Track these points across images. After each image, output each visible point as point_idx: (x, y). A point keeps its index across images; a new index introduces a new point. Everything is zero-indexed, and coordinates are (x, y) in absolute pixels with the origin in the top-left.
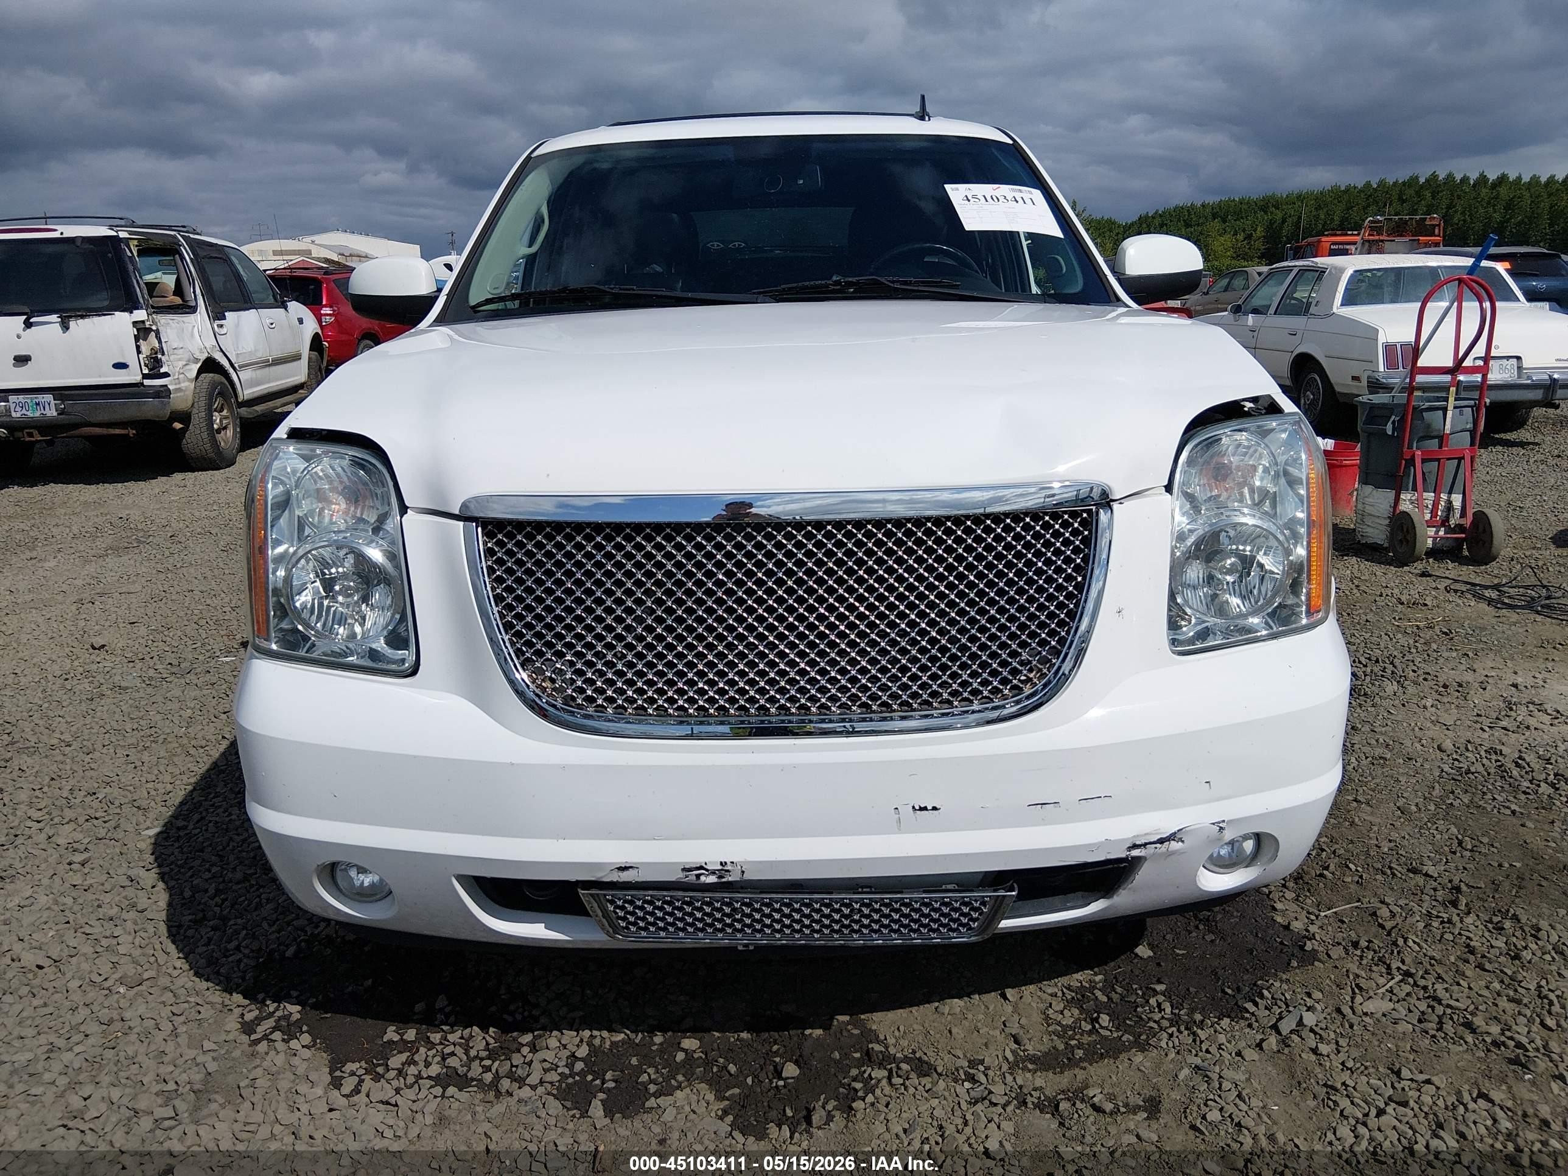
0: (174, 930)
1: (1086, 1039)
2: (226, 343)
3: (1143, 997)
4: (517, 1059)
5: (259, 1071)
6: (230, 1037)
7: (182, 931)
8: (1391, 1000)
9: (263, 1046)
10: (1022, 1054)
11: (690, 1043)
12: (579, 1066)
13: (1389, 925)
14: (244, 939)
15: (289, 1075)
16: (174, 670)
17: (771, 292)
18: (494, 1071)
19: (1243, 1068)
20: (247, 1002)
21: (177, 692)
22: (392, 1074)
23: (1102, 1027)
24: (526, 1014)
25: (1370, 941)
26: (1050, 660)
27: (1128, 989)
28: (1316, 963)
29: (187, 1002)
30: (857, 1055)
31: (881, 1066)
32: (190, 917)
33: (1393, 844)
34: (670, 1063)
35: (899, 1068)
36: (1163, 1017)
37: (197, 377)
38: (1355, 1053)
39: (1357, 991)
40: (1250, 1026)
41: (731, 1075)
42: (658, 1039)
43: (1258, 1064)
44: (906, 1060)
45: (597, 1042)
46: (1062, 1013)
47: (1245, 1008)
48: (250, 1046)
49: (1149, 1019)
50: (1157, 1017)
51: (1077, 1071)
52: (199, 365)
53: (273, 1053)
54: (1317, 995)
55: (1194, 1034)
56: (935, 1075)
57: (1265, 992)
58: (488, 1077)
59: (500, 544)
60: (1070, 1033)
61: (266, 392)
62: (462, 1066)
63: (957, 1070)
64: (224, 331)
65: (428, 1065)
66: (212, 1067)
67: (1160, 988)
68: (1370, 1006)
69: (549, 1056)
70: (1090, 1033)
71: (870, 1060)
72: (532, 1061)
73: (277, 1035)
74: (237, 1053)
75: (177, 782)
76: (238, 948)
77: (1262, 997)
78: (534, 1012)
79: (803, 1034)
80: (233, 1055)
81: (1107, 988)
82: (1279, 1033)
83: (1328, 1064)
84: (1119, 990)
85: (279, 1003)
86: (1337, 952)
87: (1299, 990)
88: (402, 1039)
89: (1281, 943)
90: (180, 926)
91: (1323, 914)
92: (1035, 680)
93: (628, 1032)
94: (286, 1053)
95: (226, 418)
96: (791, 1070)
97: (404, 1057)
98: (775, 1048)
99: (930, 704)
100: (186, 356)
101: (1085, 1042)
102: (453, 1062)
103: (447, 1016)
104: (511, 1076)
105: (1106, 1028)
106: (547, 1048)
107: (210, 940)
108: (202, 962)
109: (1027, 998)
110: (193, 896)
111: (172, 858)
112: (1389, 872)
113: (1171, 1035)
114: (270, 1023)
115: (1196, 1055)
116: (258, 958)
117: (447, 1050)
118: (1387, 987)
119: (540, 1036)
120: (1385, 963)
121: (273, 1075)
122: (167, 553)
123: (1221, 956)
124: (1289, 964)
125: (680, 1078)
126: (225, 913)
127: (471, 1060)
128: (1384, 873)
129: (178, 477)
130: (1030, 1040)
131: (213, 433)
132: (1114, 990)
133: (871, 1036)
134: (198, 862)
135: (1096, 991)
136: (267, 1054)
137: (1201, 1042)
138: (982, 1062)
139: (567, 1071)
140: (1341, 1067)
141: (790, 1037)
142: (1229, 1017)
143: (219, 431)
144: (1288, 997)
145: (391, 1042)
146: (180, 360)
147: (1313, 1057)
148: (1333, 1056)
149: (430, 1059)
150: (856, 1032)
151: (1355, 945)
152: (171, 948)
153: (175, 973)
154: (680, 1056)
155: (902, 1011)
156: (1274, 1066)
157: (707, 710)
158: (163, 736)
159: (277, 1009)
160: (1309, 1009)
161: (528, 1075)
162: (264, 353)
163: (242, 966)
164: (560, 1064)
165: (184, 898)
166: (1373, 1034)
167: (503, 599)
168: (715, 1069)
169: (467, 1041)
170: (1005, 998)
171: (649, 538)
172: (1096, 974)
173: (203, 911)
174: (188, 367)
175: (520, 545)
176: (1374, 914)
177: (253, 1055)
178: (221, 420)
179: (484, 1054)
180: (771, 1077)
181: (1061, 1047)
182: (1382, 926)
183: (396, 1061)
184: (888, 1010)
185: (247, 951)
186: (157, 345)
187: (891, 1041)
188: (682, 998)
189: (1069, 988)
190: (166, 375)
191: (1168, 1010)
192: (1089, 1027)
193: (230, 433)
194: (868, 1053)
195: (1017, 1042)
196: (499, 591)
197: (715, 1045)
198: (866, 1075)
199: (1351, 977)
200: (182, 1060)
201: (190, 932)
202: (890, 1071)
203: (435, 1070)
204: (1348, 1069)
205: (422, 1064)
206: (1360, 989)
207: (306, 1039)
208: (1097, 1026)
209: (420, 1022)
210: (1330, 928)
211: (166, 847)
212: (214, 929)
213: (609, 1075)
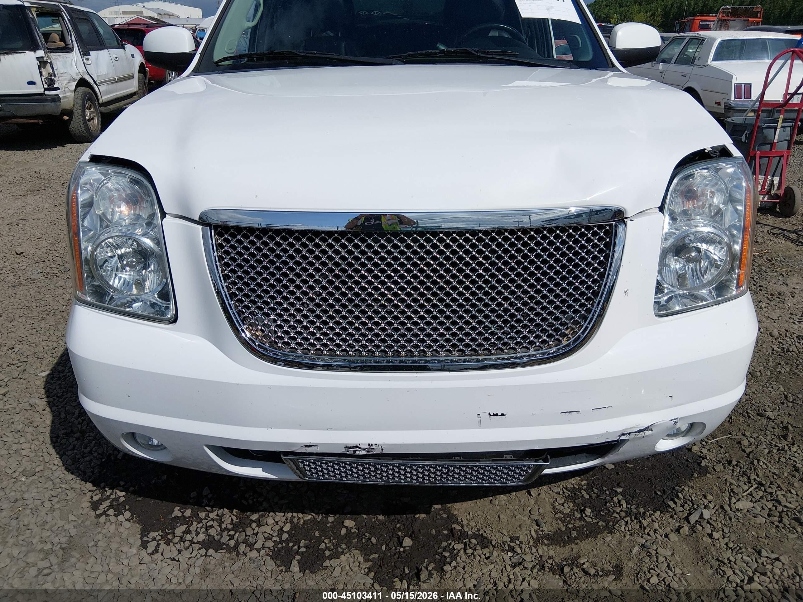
0: (54, 440)
1: (578, 524)
2: (91, 69)
3: (609, 496)
4: (249, 531)
5: (100, 536)
6: (85, 512)
7: (59, 440)
8: (751, 501)
9: (103, 519)
10: (541, 533)
11: (349, 523)
12: (285, 536)
13: (748, 450)
14: (94, 446)
15: (118, 539)
16: (61, 268)
17: (400, 57)
18: (235, 539)
19: (669, 546)
20: (95, 488)
21: (61, 283)
22: (176, 540)
23: (586, 516)
24: (255, 500)
25: (738, 462)
26: (580, 323)
27: (601, 489)
28: (708, 475)
29: (60, 487)
30: (446, 532)
31: (459, 540)
32: (63, 432)
33: (748, 397)
34: (337, 536)
35: (470, 542)
36: (622, 510)
37: (75, 90)
38: (734, 538)
39: (732, 494)
40: (672, 517)
41: (373, 544)
42: (331, 519)
43: (678, 543)
44: (475, 536)
45: (295, 520)
46: (563, 505)
47: (669, 505)
48: (95, 518)
49: (614, 511)
50: (618, 510)
51: (573, 546)
52: (76, 83)
53: (108, 523)
54: (710, 497)
55: (640, 522)
56: (491, 548)
57: (680, 495)
58: (232, 543)
59: (226, 240)
60: (568, 519)
61: (115, 97)
62: (217, 535)
63: (503, 543)
64: (89, 62)
65: (197, 534)
66: (73, 532)
67: (619, 490)
68: (740, 505)
69: (268, 529)
70: (580, 519)
71: (453, 536)
72: (258, 533)
73: (111, 512)
74: (88, 523)
75: (60, 342)
76: (90, 452)
77: (678, 497)
78: (259, 499)
79: (414, 517)
80: (86, 523)
81: (589, 488)
82: (689, 522)
83: (718, 545)
84: (596, 491)
85: (113, 490)
86: (719, 467)
87: (699, 493)
88: (183, 515)
89: (687, 460)
90: (57, 437)
91: (710, 442)
92: (570, 336)
93: (314, 514)
94: (116, 524)
95: (93, 113)
96: (407, 542)
97: (184, 528)
98: (398, 525)
99: (502, 350)
100: (68, 77)
101: (577, 526)
102: (212, 532)
103: (209, 501)
104: (245, 542)
105: (589, 517)
106: (267, 524)
107: (74, 446)
108: (70, 462)
109: (543, 495)
110: (66, 417)
111: (55, 392)
112: (746, 415)
113: (627, 522)
114: (107, 503)
115: (642, 537)
116: (102, 459)
117: (209, 524)
118: (749, 491)
119: (263, 516)
120: (747, 475)
121: (109, 539)
122: (60, 194)
123: (653, 468)
124: (692, 475)
125: (344, 546)
126: (84, 428)
127: (222, 530)
128: (743, 416)
129: (68, 146)
130: (545, 523)
131: (86, 122)
132: (593, 490)
133: (452, 519)
134: (69, 395)
135: (582, 491)
136: (105, 523)
137: (645, 528)
138: (518, 538)
139: (278, 539)
140: (725, 547)
141: (407, 519)
142: (659, 510)
143: (89, 120)
144: (694, 499)
145: (177, 517)
146: (65, 80)
147: (710, 540)
148: (721, 540)
149: (199, 530)
150: (445, 516)
151: (730, 463)
152: (52, 451)
153: (54, 468)
154: (344, 531)
155: (471, 502)
156: (687, 545)
157: (361, 352)
158: (53, 311)
159: (111, 494)
160: (706, 507)
161: (256, 542)
162: (113, 75)
163: (92, 464)
164: (274, 535)
165: (61, 418)
166: (743, 524)
167: (229, 277)
168: (364, 541)
169: (221, 517)
170: (530, 494)
171: (324, 240)
172: (582, 480)
173: (71, 427)
174: (69, 84)
175: (240, 242)
176: (739, 443)
177: (97, 524)
178: (90, 114)
179: (230, 527)
180: (396, 545)
181: (564, 529)
182: (744, 451)
183: (179, 531)
184: (463, 502)
185: (95, 454)
186: (51, 71)
187: (465, 522)
188: (345, 492)
189: (567, 488)
190: (57, 89)
191: (625, 505)
192: (579, 516)
193: (95, 121)
194: (452, 531)
195: (538, 525)
196: (226, 272)
197: (364, 524)
198: (451, 547)
199: (728, 485)
200: (56, 528)
201: (63, 441)
202: (465, 544)
203: (201, 537)
204: (730, 548)
205: (194, 534)
206: (734, 492)
207: (128, 515)
208: (584, 515)
209: (194, 504)
210: (714, 451)
211: (52, 384)
212: (77, 439)
213: (302, 543)
